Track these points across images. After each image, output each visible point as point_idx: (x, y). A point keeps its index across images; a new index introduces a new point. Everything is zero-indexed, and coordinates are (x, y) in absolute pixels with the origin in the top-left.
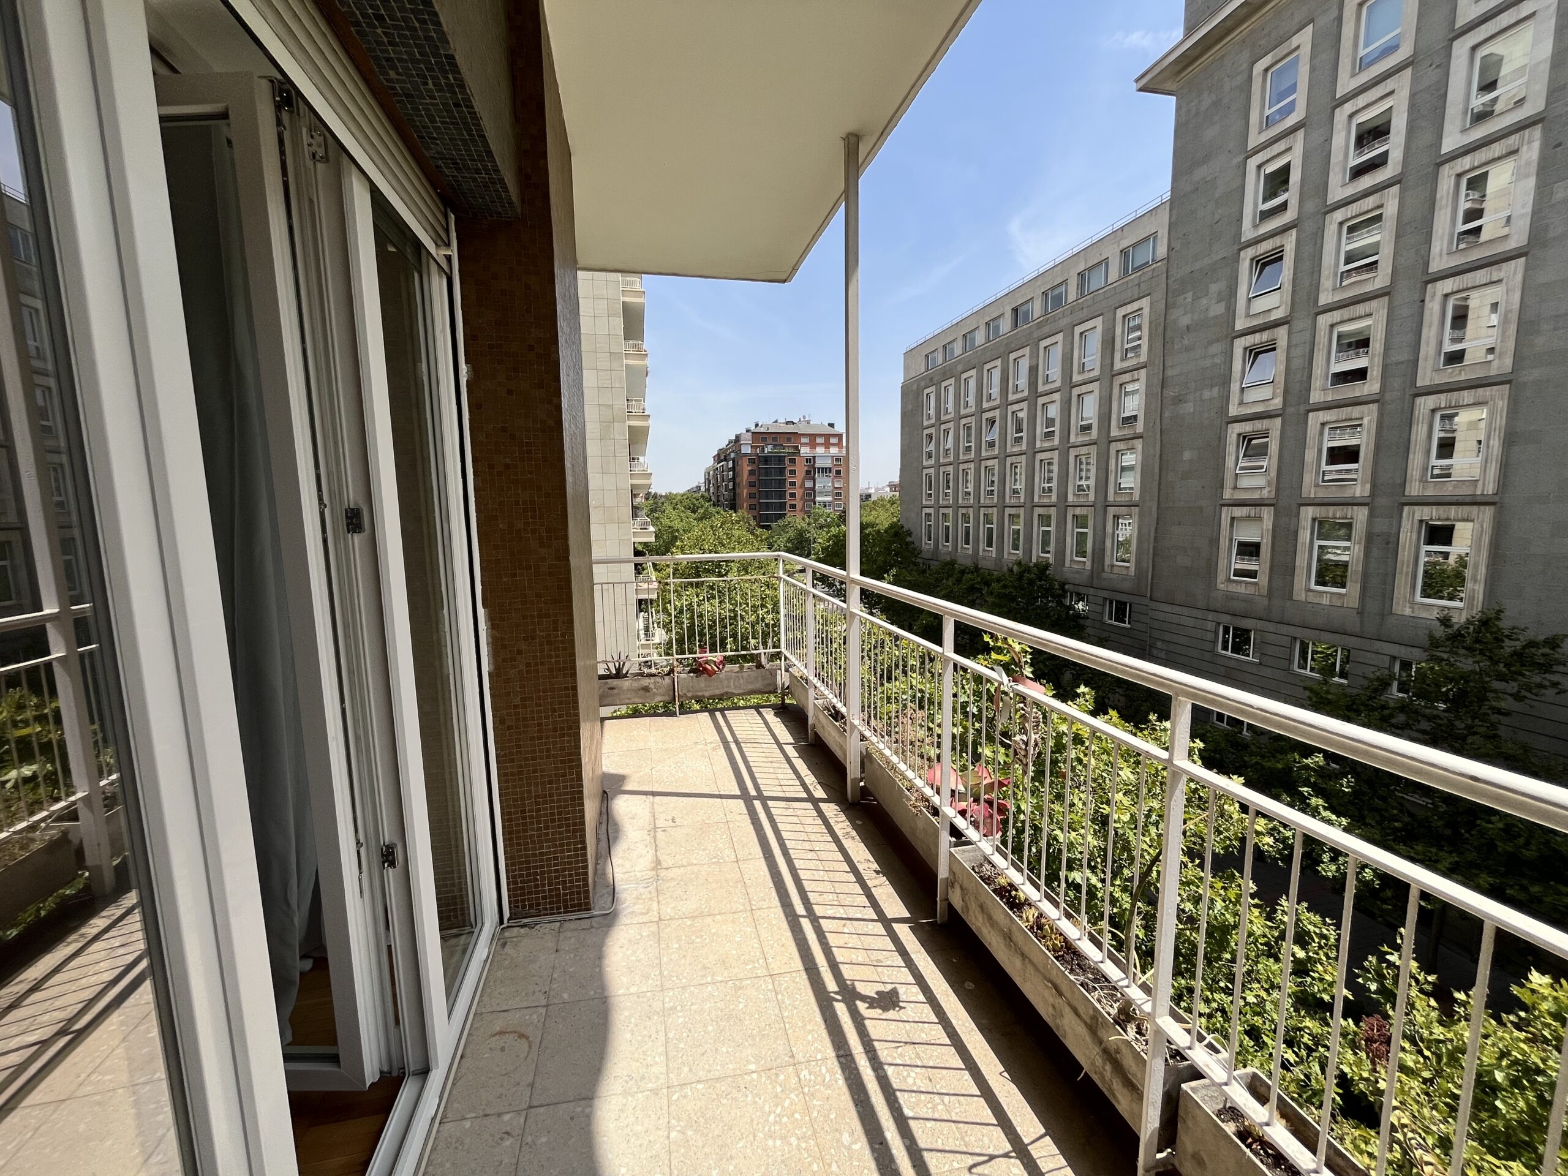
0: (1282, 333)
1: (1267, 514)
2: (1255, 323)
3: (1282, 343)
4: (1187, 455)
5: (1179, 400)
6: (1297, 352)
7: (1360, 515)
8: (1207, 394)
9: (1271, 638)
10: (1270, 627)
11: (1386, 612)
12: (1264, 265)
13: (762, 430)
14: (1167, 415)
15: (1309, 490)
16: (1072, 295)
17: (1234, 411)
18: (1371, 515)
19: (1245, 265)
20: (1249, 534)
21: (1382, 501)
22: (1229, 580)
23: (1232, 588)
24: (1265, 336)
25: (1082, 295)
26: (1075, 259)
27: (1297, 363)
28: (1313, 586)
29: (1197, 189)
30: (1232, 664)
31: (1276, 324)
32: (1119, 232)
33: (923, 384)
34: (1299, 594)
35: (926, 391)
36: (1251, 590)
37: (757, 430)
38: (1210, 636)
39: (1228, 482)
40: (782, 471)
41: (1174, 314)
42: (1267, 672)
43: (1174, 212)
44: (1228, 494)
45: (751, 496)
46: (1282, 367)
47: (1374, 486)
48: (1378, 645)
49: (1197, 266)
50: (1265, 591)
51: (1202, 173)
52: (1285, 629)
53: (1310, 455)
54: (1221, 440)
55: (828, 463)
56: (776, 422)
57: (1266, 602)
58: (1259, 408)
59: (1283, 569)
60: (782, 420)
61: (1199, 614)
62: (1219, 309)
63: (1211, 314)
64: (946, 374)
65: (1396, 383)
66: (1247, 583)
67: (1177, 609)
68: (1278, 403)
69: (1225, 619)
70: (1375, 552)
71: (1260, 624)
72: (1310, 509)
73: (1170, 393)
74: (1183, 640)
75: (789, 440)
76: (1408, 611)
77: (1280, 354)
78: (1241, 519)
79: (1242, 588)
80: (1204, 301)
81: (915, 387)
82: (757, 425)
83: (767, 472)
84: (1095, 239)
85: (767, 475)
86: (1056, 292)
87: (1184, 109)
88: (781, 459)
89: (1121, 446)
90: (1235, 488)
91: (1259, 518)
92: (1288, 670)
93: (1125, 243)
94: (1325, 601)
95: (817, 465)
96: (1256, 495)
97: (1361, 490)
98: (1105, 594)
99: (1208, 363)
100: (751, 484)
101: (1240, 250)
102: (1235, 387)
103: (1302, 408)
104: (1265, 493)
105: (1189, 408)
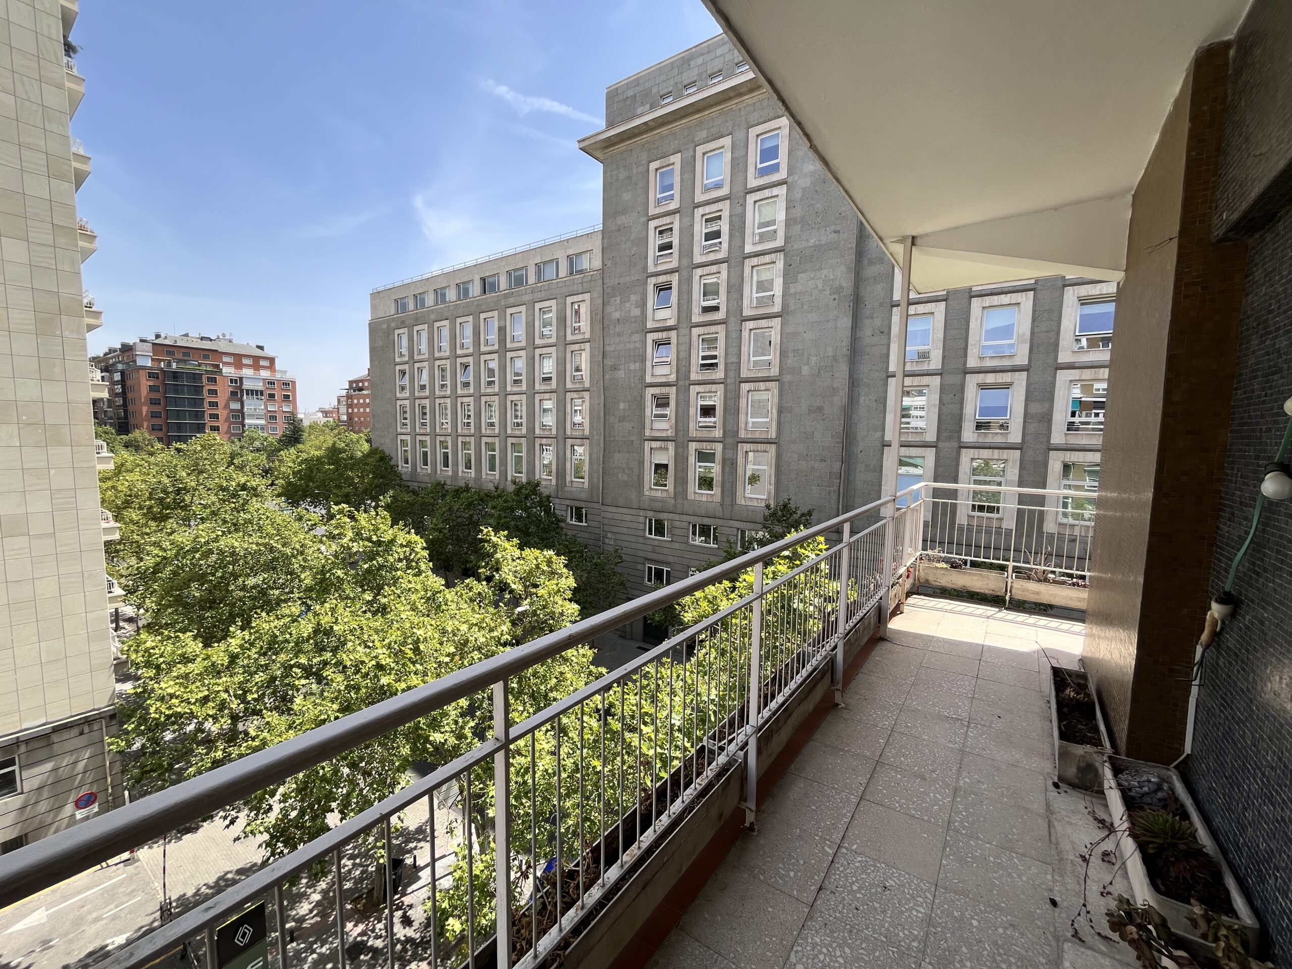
0: (673, 334)
1: (671, 446)
2: (658, 326)
3: (674, 341)
4: (622, 406)
5: (614, 368)
6: (682, 348)
7: (719, 447)
8: (632, 366)
9: (677, 524)
10: (676, 517)
11: (733, 503)
12: (660, 290)
13: (167, 342)
14: (607, 377)
15: (693, 433)
16: (532, 279)
17: (649, 379)
18: (724, 448)
19: (650, 288)
20: (661, 459)
21: (729, 440)
22: (651, 489)
23: (653, 494)
24: (664, 335)
25: (539, 281)
26: (533, 252)
27: (683, 355)
28: (698, 491)
29: (619, 230)
30: (656, 543)
31: (669, 329)
32: (565, 243)
33: (393, 325)
34: (691, 496)
35: (397, 332)
36: (664, 495)
37: (157, 341)
38: (641, 526)
39: (648, 426)
40: (198, 390)
41: (609, 309)
42: (676, 546)
43: (606, 241)
44: (648, 433)
45: (154, 415)
46: (675, 356)
47: (724, 432)
48: (731, 522)
49: (622, 281)
50: (672, 495)
51: (621, 220)
52: (685, 518)
53: (692, 411)
54: (642, 397)
55: (259, 386)
56: (187, 335)
57: (673, 501)
58: (663, 380)
59: (681, 481)
60: (194, 334)
61: (634, 512)
62: (636, 312)
63: (632, 314)
64: (418, 320)
65: (732, 374)
66: (662, 490)
67: (621, 510)
68: (673, 378)
69: (650, 514)
70: (727, 469)
71: (671, 516)
72: (694, 443)
73: (608, 362)
74: (625, 531)
75: (206, 357)
76: (743, 503)
77: (673, 346)
78: (656, 449)
79: (659, 494)
80: (627, 305)
81: (385, 326)
82: (158, 336)
83: (176, 389)
84: (548, 242)
85: (177, 392)
86: (518, 273)
87: (609, 174)
88: (196, 377)
89: (574, 395)
90: (652, 429)
91: (667, 449)
92: (687, 543)
93: (571, 252)
94: (704, 499)
95: (244, 387)
96: (664, 434)
97: (718, 433)
98: (568, 502)
99: (632, 346)
100: (154, 402)
101: (648, 277)
102: (649, 364)
103: (687, 383)
104: (669, 433)
105: (621, 374)
